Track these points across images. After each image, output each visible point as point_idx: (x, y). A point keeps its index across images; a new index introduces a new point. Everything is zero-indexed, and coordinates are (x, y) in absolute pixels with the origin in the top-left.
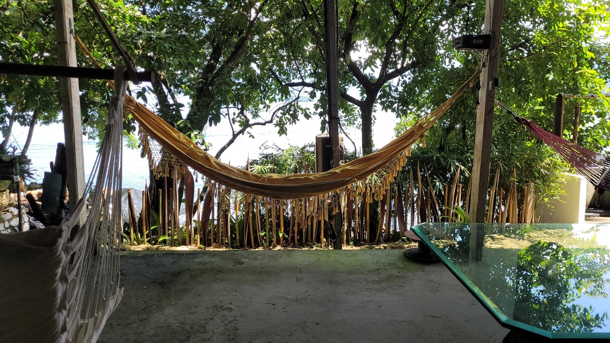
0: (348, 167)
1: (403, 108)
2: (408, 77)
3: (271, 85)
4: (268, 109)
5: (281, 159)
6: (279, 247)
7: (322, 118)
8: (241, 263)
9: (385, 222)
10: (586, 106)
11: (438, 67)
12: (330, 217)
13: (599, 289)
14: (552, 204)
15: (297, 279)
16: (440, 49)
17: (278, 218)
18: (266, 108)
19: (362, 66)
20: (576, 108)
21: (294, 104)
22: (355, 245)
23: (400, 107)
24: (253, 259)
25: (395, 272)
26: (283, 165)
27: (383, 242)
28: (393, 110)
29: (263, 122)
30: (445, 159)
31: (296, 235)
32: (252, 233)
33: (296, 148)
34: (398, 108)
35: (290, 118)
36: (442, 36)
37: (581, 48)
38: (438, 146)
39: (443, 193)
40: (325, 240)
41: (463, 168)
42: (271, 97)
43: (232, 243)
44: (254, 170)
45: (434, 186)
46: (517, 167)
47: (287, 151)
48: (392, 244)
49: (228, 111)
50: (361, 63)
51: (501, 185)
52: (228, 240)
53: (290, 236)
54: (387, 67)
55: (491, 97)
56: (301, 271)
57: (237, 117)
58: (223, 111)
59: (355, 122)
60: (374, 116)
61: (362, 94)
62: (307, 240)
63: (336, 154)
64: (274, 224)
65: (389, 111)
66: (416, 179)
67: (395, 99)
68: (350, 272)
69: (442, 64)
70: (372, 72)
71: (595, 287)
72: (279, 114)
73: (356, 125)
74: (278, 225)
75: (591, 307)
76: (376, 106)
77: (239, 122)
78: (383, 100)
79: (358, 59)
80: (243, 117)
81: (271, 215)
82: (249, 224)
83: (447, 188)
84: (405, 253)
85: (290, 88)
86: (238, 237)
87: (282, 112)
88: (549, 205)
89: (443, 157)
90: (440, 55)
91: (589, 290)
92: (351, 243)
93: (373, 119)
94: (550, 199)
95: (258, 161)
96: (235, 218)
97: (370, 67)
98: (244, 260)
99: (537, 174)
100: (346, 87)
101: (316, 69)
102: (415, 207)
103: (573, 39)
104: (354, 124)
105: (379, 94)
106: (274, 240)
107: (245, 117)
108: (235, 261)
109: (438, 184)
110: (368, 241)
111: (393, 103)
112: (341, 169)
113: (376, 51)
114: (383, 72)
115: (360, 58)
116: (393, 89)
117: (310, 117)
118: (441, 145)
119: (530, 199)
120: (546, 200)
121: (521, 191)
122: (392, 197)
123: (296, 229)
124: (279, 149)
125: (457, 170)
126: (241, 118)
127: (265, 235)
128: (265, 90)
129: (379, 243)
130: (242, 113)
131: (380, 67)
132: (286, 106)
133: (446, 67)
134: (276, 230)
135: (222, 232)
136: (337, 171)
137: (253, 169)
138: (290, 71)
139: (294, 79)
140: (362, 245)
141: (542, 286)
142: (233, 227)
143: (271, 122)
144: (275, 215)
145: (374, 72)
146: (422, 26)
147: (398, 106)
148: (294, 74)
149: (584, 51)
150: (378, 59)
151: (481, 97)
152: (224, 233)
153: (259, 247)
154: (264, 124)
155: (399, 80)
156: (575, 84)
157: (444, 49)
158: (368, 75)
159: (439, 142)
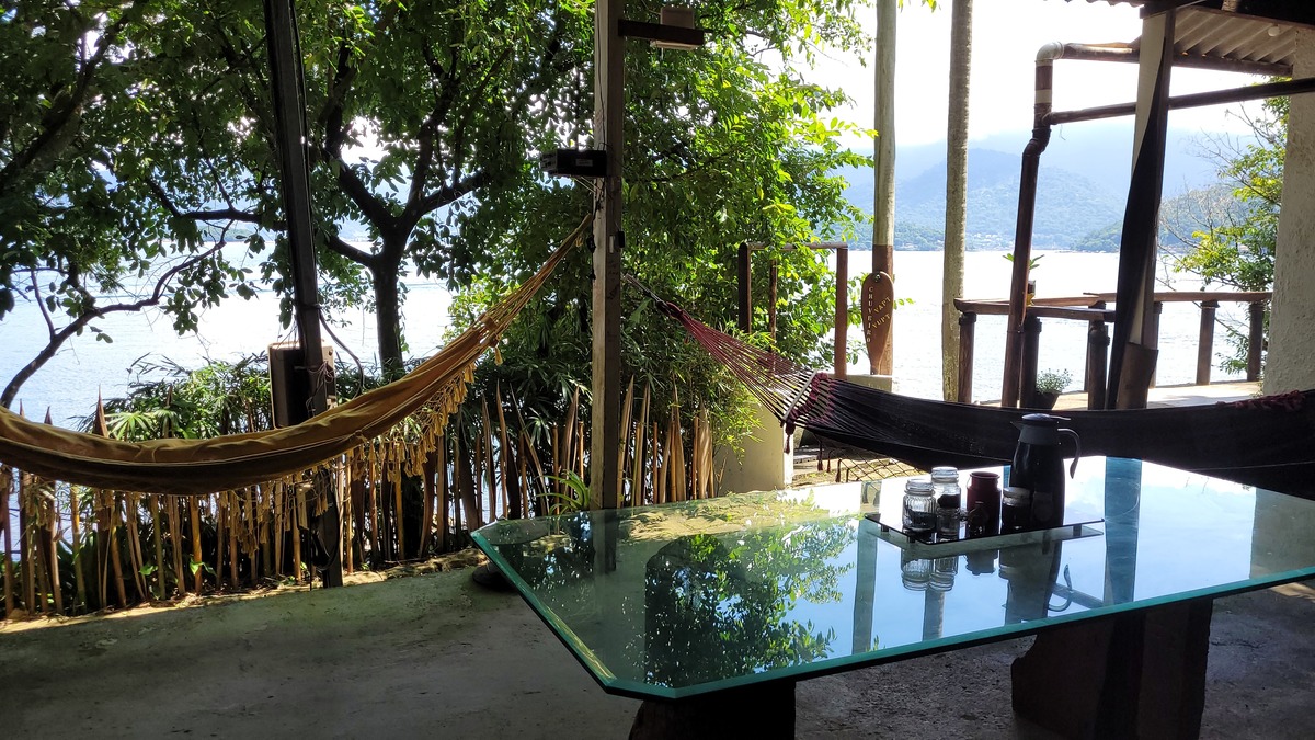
0: (346, 413)
1: (462, 269)
2: (468, 206)
3: (149, 214)
4: (145, 271)
5: (187, 393)
6: (191, 597)
7: (283, 295)
8: (98, 651)
9: (435, 512)
10: (785, 266)
11: (529, 185)
12: (312, 520)
13: (828, 586)
14: (740, 445)
15: (242, 668)
16: (531, 149)
17: (186, 528)
18: (139, 268)
19: (369, 178)
20: (769, 269)
21: (212, 259)
22: (374, 568)
23: (456, 269)
24: (129, 637)
25: (454, 618)
26: (192, 408)
27: (433, 555)
28: (442, 274)
29: (132, 302)
30: (551, 374)
31: (233, 564)
32: (119, 572)
33: (223, 366)
34: (452, 272)
35: (202, 291)
36: (532, 123)
37: (768, 163)
38: (535, 348)
39: (549, 442)
40: (305, 566)
41: (583, 388)
42: (150, 244)
43: (66, 603)
44: (115, 424)
45: (532, 428)
46: (679, 381)
47: (200, 374)
48: (454, 557)
49: (33, 277)
50: (366, 170)
51: (654, 417)
52: (53, 598)
53: (219, 568)
54: (424, 182)
55: (614, 266)
56: (248, 647)
57: (61, 292)
58: (20, 277)
59: (362, 297)
60: (402, 285)
61: (373, 237)
62: (261, 572)
63: (318, 384)
64: (177, 545)
65: (433, 275)
66: (494, 417)
67: (445, 251)
68: (361, 633)
69: (537, 179)
70: (391, 192)
71: (821, 584)
72: (174, 282)
73: (365, 304)
74: (188, 547)
75: (810, 624)
76: (406, 264)
77: (66, 303)
78: (418, 253)
79: (360, 162)
80: (77, 293)
81: (168, 526)
82: (110, 553)
83: (556, 431)
84: (473, 574)
85: (200, 224)
86: (81, 587)
87: (182, 277)
88: (735, 448)
89: (546, 369)
90: (531, 159)
91: (813, 591)
92: (365, 566)
93: (402, 290)
94: (736, 436)
95: (124, 401)
96: (71, 542)
97: (389, 181)
98: (104, 642)
99: (713, 394)
100: (335, 222)
101: (261, 182)
102: (497, 475)
103: (755, 148)
104: (359, 301)
105: (410, 240)
106: (179, 581)
107: (83, 291)
108: (81, 648)
109: (538, 423)
110: (403, 557)
111: (440, 261)
112: (329, 418)
113: (398, 146)
114: (417, 194)
115: (364, 159)
116: (439, 230)
117: (252, 293)
118: (541, 345)
119: (705, 439)
120: (730, 438)
121: (688, 425)
122: (448, 458)
123: (233, 550)
124: (180, 370)
125: (573, 394)
126: (70, 294)
127: (155, 574)
128: (133, 226)
129: (425, 558)
130: (72, 281)
131: (409, 182)
132: (191, 263)
133: (543, 184)
134: (183, 558)
135: (37, 580)
136: (320, 422)
137: (112, 422)
138: (196, 181)
139: (206, 199)
140: (389, 566)
141: (738, 596)
142: (66, 564)
143: (154, 301)
144: (178, 525)
145: (398, 191)
146: (490, 100)
147: (452, 266)
148: (208, 188)
149: (774, 168)
150: (403, 164)
151: (598, 266)
152: (42, 582)
153: (141, 602)
154: (136, 307)
155: (451, 213)
156: (765, 227)
157: (538, 149)
158: (384, 196)
159: (537, 339)
